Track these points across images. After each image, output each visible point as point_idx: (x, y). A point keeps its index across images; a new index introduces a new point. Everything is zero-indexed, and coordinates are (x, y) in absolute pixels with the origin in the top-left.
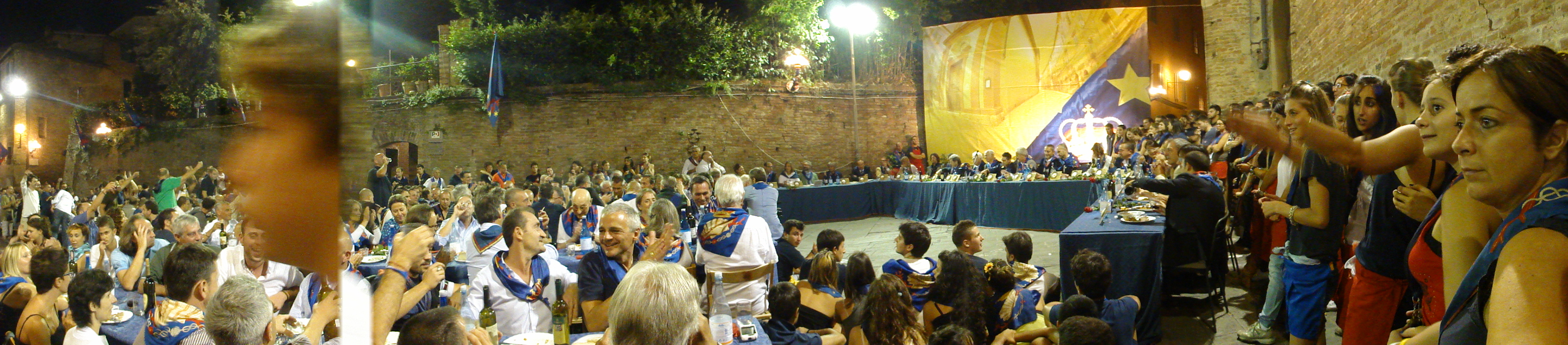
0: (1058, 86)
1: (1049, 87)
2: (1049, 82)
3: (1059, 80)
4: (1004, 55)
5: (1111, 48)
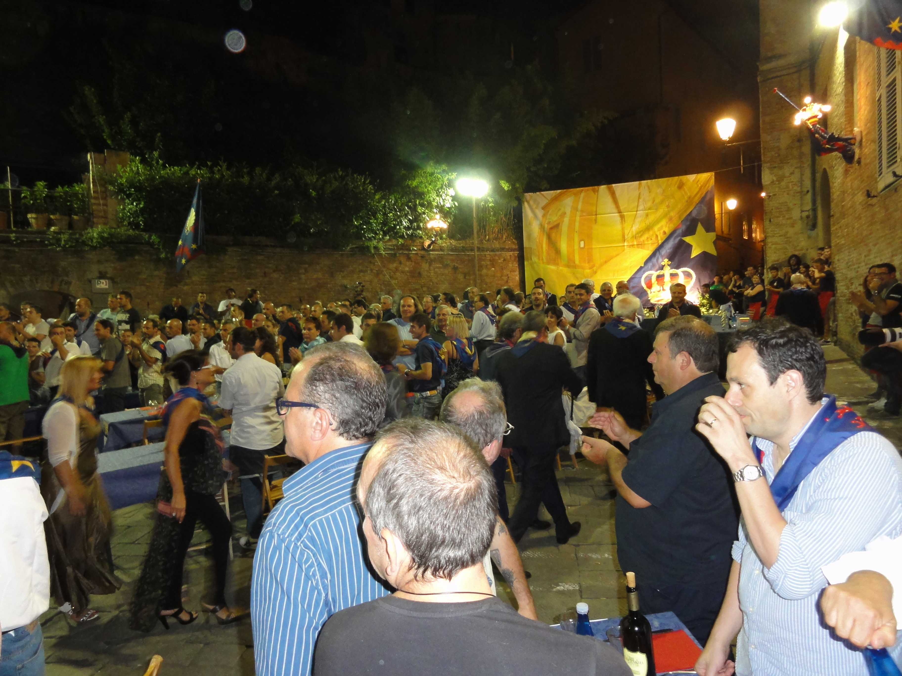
0: (640, 245)
1: (633, 245)
2: (633, 241)
3: (641, 239)
4: (596, 220)
5: (685, 211)
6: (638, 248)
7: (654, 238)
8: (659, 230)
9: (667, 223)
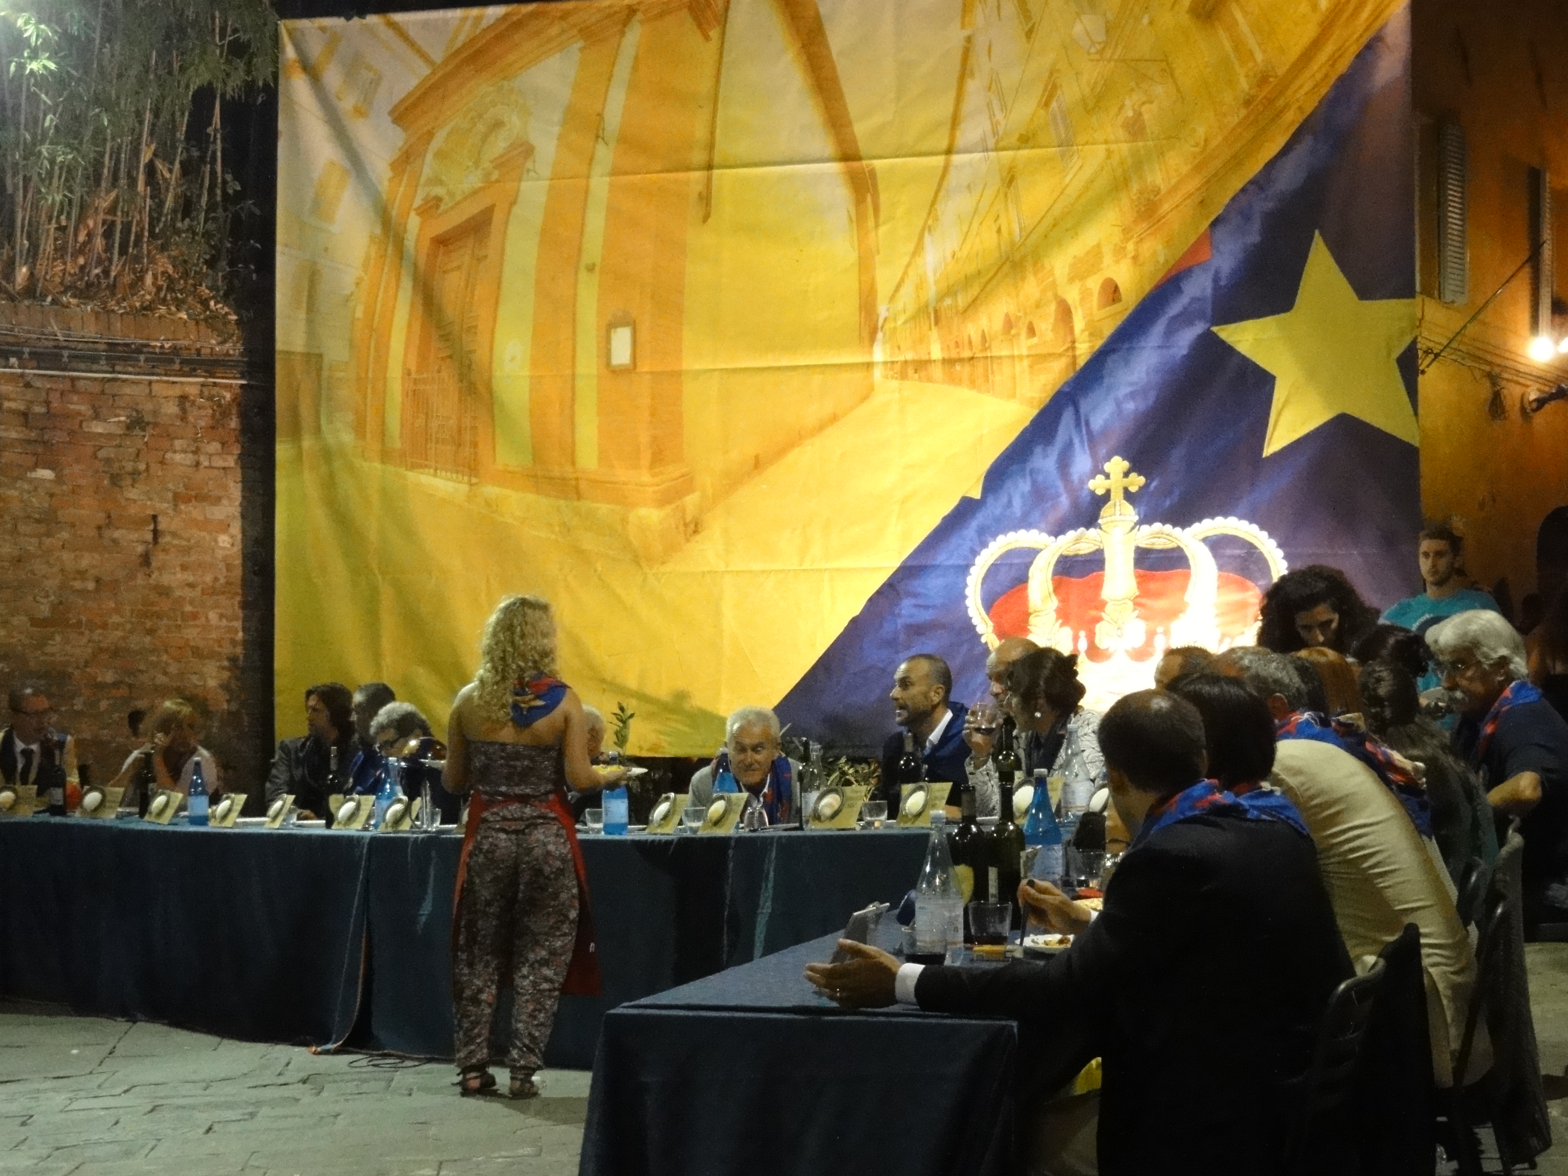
0: (965, 364)
1: (921, 365)
2: (922, 340)
3: (972, 330)
4: (706, 199)
5: (1236, 162)
6: (953, 380)
7: (1046, 325)
8: (1078, 274)
9: (1127, 232)
